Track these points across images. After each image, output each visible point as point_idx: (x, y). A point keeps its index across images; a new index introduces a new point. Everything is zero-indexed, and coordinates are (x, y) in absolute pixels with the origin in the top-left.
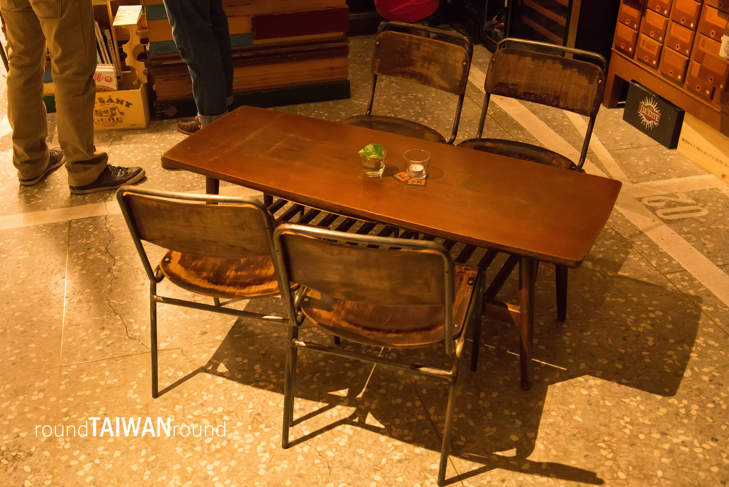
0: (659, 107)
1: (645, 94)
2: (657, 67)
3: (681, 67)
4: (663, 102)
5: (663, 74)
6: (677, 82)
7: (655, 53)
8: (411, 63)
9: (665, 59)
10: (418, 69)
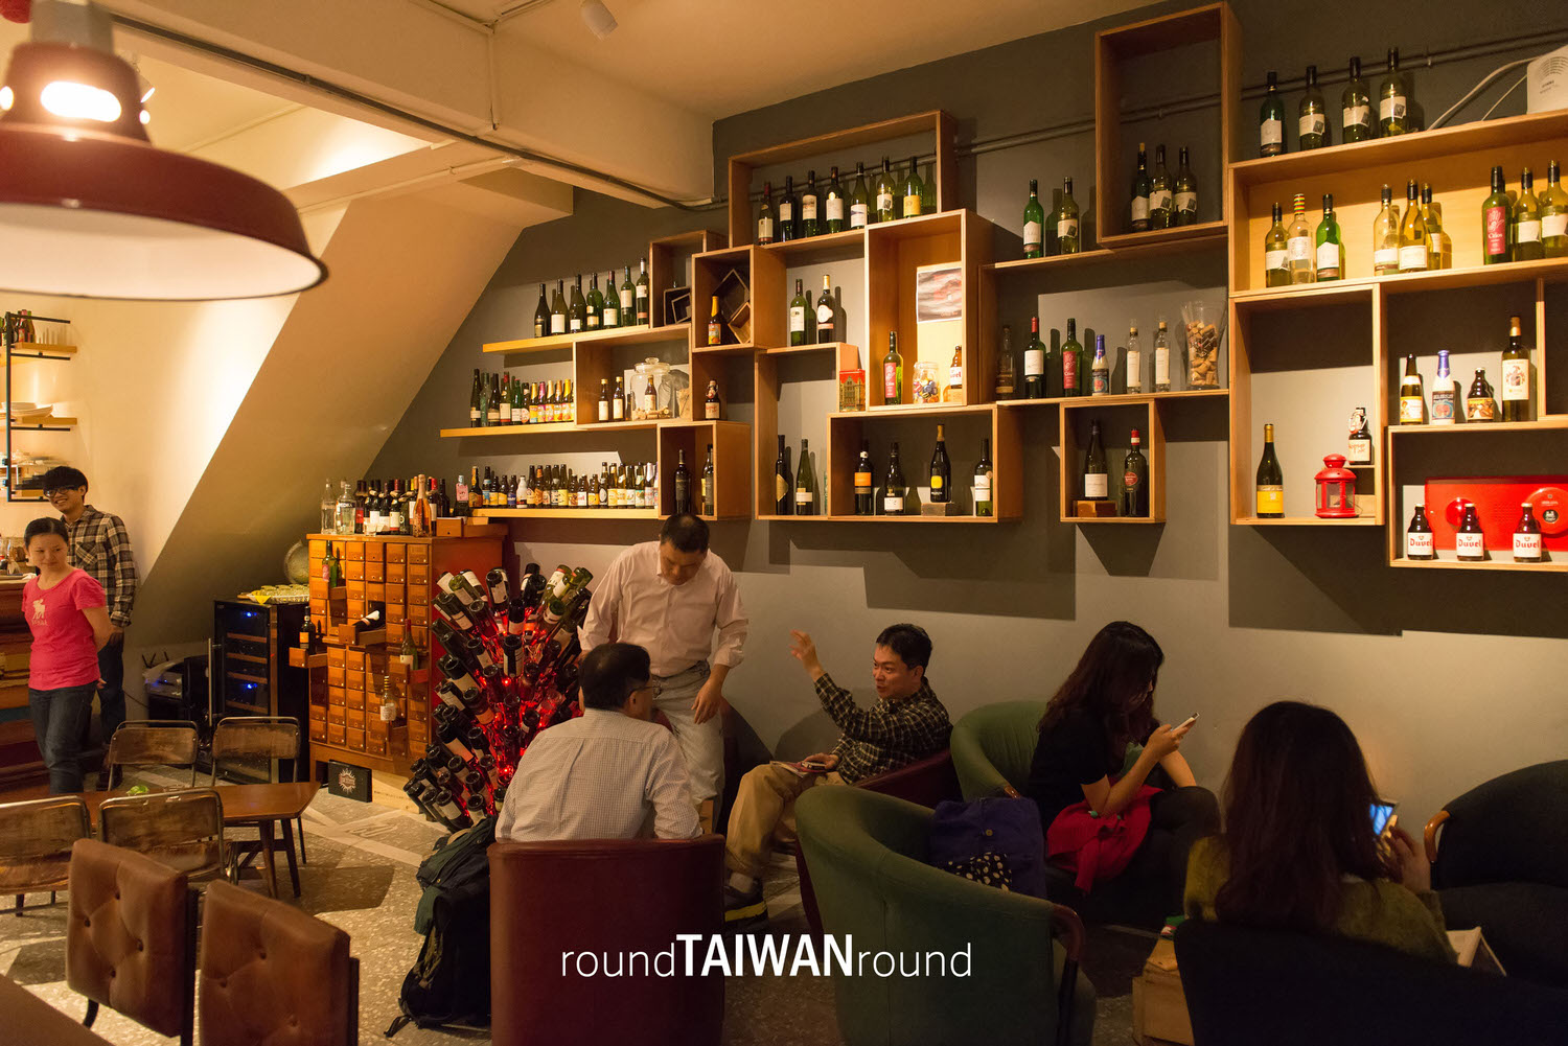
0: (353, 774)
1: (341, 767)
2: (345, 744)
3: (360, 738)
4: (356, 769)
5: (351, 748)
6: (360, 750)
7: (341, 733)
8: (148, 749)
9: (349, 736)
10: (154, 752)
